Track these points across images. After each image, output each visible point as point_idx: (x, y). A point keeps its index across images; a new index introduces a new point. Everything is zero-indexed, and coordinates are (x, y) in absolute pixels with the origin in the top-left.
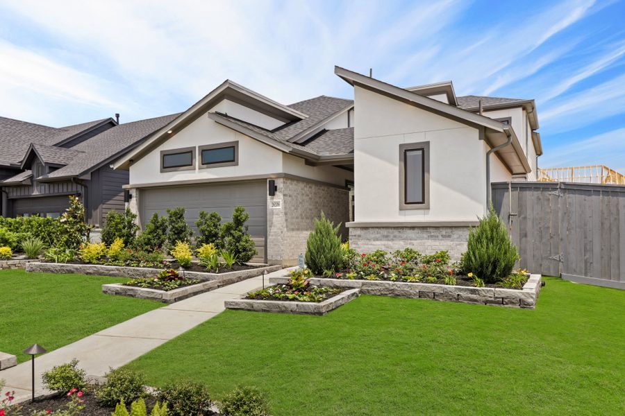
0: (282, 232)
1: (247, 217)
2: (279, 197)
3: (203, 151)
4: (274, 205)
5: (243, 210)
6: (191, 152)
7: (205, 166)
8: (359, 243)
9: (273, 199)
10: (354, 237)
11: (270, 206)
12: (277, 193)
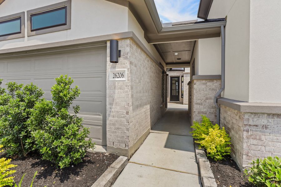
0: (127, 113)
1: (76, 93)
2: (123, 65)
3: (32, 15)
4: (115, 76)
5: (70, 83)
6: (19, 18)
7: (34, 33)
8: (263, 137)
9: (114, 67)
10: (254, 128)
11: (110, 77)
12: (121, 60)
